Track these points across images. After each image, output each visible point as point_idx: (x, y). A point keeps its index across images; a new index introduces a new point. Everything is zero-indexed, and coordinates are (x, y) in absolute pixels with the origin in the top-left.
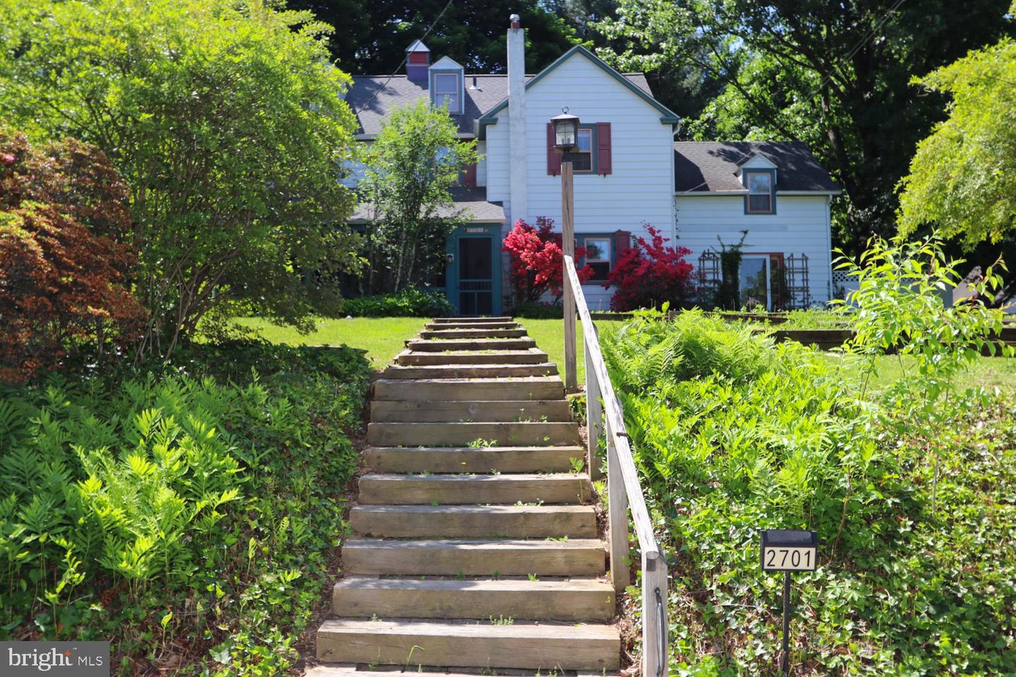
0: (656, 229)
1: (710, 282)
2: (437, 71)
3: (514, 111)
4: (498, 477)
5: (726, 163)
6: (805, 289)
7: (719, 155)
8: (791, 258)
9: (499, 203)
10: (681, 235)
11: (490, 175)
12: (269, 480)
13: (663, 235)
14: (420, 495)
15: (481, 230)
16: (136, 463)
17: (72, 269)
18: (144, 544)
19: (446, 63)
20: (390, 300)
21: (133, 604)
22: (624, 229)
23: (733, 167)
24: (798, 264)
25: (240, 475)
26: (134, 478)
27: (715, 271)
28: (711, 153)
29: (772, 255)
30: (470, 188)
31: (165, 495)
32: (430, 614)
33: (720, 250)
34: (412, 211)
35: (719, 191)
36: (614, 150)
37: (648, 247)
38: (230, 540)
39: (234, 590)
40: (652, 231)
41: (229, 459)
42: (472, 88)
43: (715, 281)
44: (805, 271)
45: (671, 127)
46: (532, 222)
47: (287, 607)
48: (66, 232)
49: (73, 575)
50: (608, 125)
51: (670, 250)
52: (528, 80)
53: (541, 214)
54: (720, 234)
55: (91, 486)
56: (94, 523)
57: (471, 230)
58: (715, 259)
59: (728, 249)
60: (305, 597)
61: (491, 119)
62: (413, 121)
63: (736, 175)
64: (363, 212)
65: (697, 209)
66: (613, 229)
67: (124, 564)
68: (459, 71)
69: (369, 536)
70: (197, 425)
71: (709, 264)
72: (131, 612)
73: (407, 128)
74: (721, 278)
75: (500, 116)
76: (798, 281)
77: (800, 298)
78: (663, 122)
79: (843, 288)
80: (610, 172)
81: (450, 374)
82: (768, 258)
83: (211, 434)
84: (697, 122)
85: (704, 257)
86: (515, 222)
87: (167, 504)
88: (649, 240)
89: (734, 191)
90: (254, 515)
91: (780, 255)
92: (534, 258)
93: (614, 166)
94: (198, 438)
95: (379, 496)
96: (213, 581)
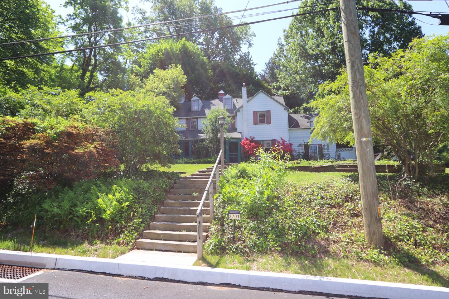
0: (283, 138)
1: (301, 152)
2: (225, 98)
3: (244, 108)
4: (197, 201)
5: (305, 119)
6: (328, 154)
7: (303, 117)
8: (324, 145)
9: (241, 133)
10: (291, 140)
11: (238, 125)
12: (141, 201)
13: (285, 140)
14: (177, 205)
15: (235, 140)
16: (110, 196)
17: (103, 156)
18: (108, 212)
19: (228, 96)
20: (209, 159)
21: (106, 224)
22: (274, 139)
23: (307, 120)
24: (326, 147)
25: (133, 199)
26: (110, 199)
27: (302, 150)
28: (301, 116)
29: (318, 144)
30: (233, 129)
31: (114, 203)
32: (170, 229)
33: (304, 143)
34: (215, 136)
35: (303, 127)
36: (271, 118)
37: (281, 143)
38: (128, 212)
39: (127, 223)
40: (282, 139)
41: (131, 196)
42: (236, 102)
43: (302, 152)
44: (328, 149)
45: (287, 111)
46: (249, 138)
47: (138, 227)
48: (103, 148)
49: (94, 218)
50: (270, 111)
51: (287, 144)
52: (248, 99)
53: (251, 135)
54: (304, 139)
55: (100, 201)
56: (100, 208)
57: (232, 140)
58: (302, 146)
59: (306, 143)
60: (143, 225)
61: (238, 111)
62: (216, 112)
63: (308, 123)
64: (203, 136)
65: (296, 133)
66: (272, 139)
67: (104, 216)
68: (231, 98)
69: (163, 213)
70: (124, 189)
71: (301, 148)
72: (106, 226)
73: (214, 114)
74: (304, 151)
75: (240, 110)
76: (326, 152)
77: (327, 157)
78: (285, 109)
79: (340, 154)
80: (270, 124)
81: (199, 178)
82: (317, 145)
83: (127, 190)
84: (301, 108)
85: (299, 145)
86: (244, 138)
87: (115, 205)
88: (281, 141)
89: (307, 127)
90: (135, 208)
91: (321, 145)
92: (248, 147)
93: (271, 122)
94: (125, 192)
95: (168, 205)
96: (123, 221)
